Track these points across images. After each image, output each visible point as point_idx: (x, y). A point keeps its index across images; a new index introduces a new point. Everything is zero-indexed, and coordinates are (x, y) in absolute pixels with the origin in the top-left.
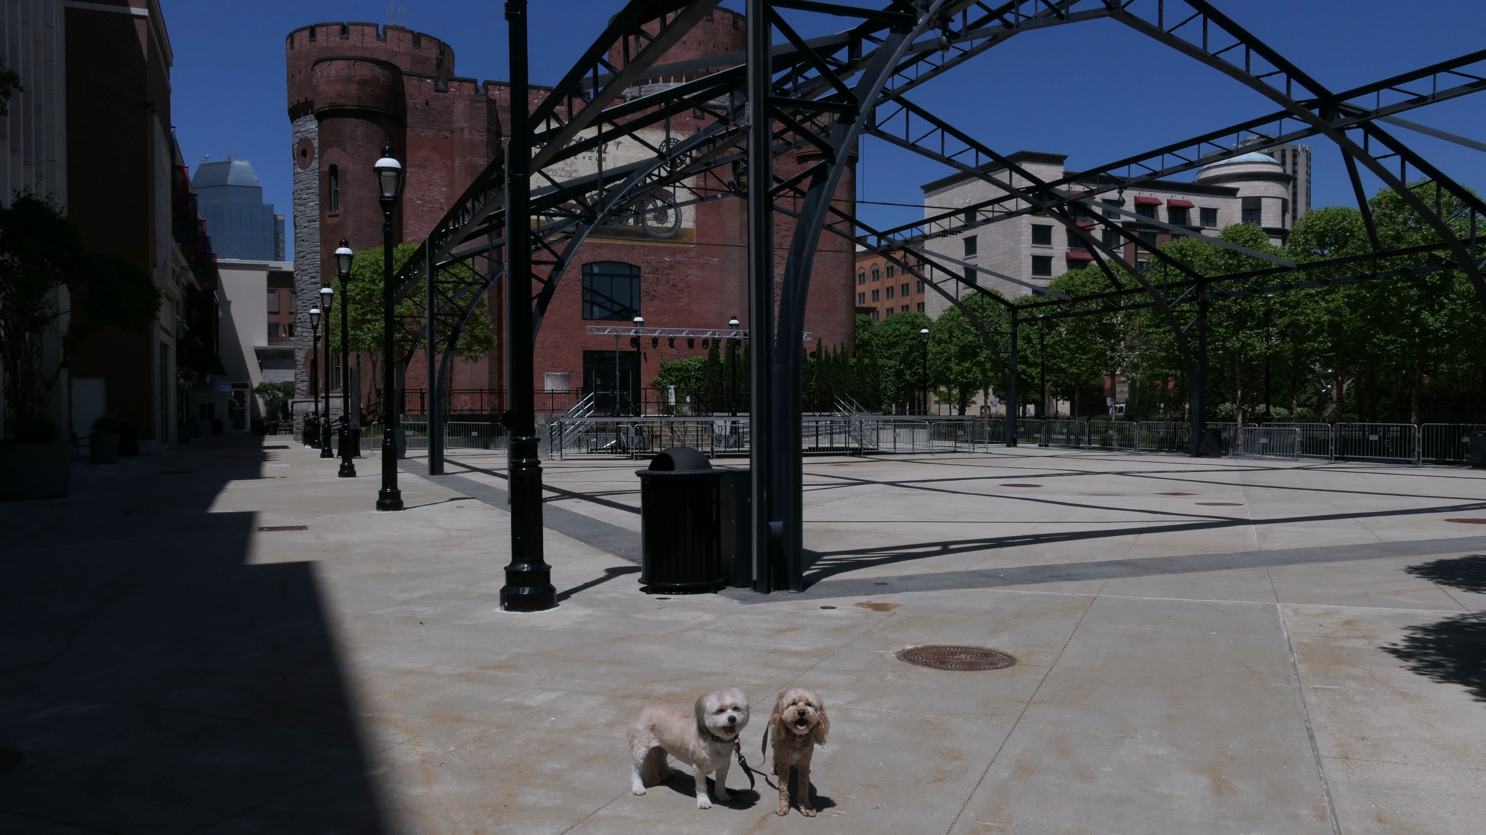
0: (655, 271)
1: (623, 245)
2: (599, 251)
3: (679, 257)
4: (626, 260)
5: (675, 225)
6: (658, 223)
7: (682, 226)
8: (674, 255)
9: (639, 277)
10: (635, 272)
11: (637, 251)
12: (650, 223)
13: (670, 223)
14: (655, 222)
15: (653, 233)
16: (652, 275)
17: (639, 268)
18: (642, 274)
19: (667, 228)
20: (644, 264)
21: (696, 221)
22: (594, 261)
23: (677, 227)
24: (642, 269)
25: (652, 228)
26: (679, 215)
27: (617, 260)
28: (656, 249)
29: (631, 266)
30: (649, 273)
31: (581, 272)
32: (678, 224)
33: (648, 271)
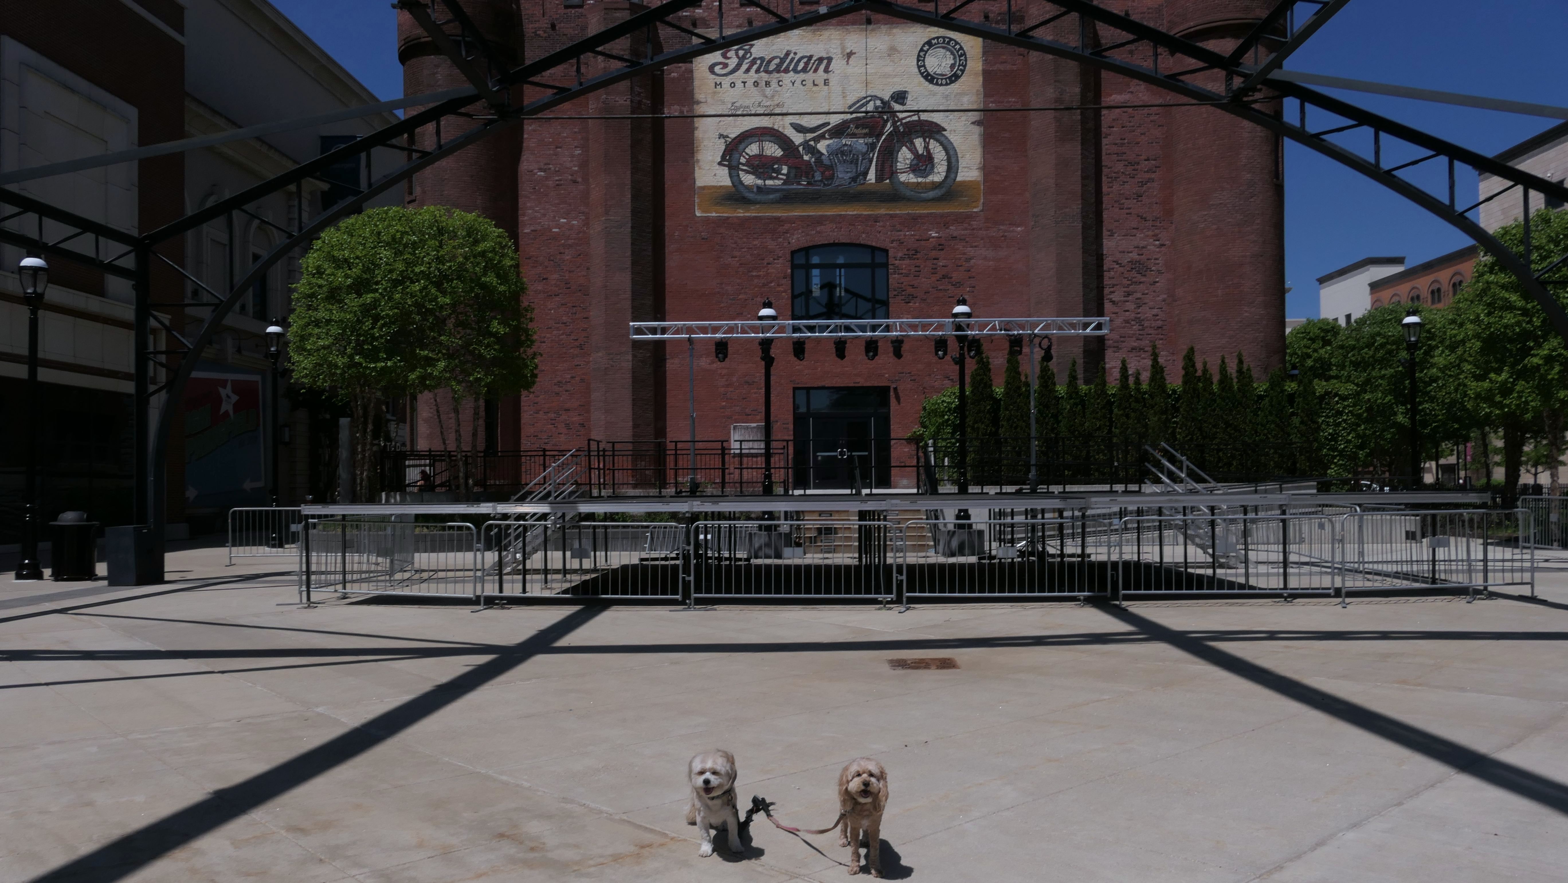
0: (911, 255)
1: (857, 217)
2: (818, 229)
3: (953, 230)
4: (863, 239)
5: (946, 177)
6: (917, 176)
7: (959, 179)
8: (946, 225)
9: (886, 265)
10: (879, 259)
11: (881, 224)
12: (903, 178)
13: (938, 175)
14: (911, 176)
15: (909, 193)
16: (907, 262)
17: (886, 251)
18: (891, 261)
19: (933, 183)
20: (894, 244)
21: (985, 168)
22: (811, 244)
23: (949, 181)
24: (891, 254)
25: (907, 185)
26: (953, 160)
27: (848, 241)
28: (915, 218)
29: (873, 249)
30: (902, 259)
31: (789, 264)
32: (953, 176)
33: (900, 255)
